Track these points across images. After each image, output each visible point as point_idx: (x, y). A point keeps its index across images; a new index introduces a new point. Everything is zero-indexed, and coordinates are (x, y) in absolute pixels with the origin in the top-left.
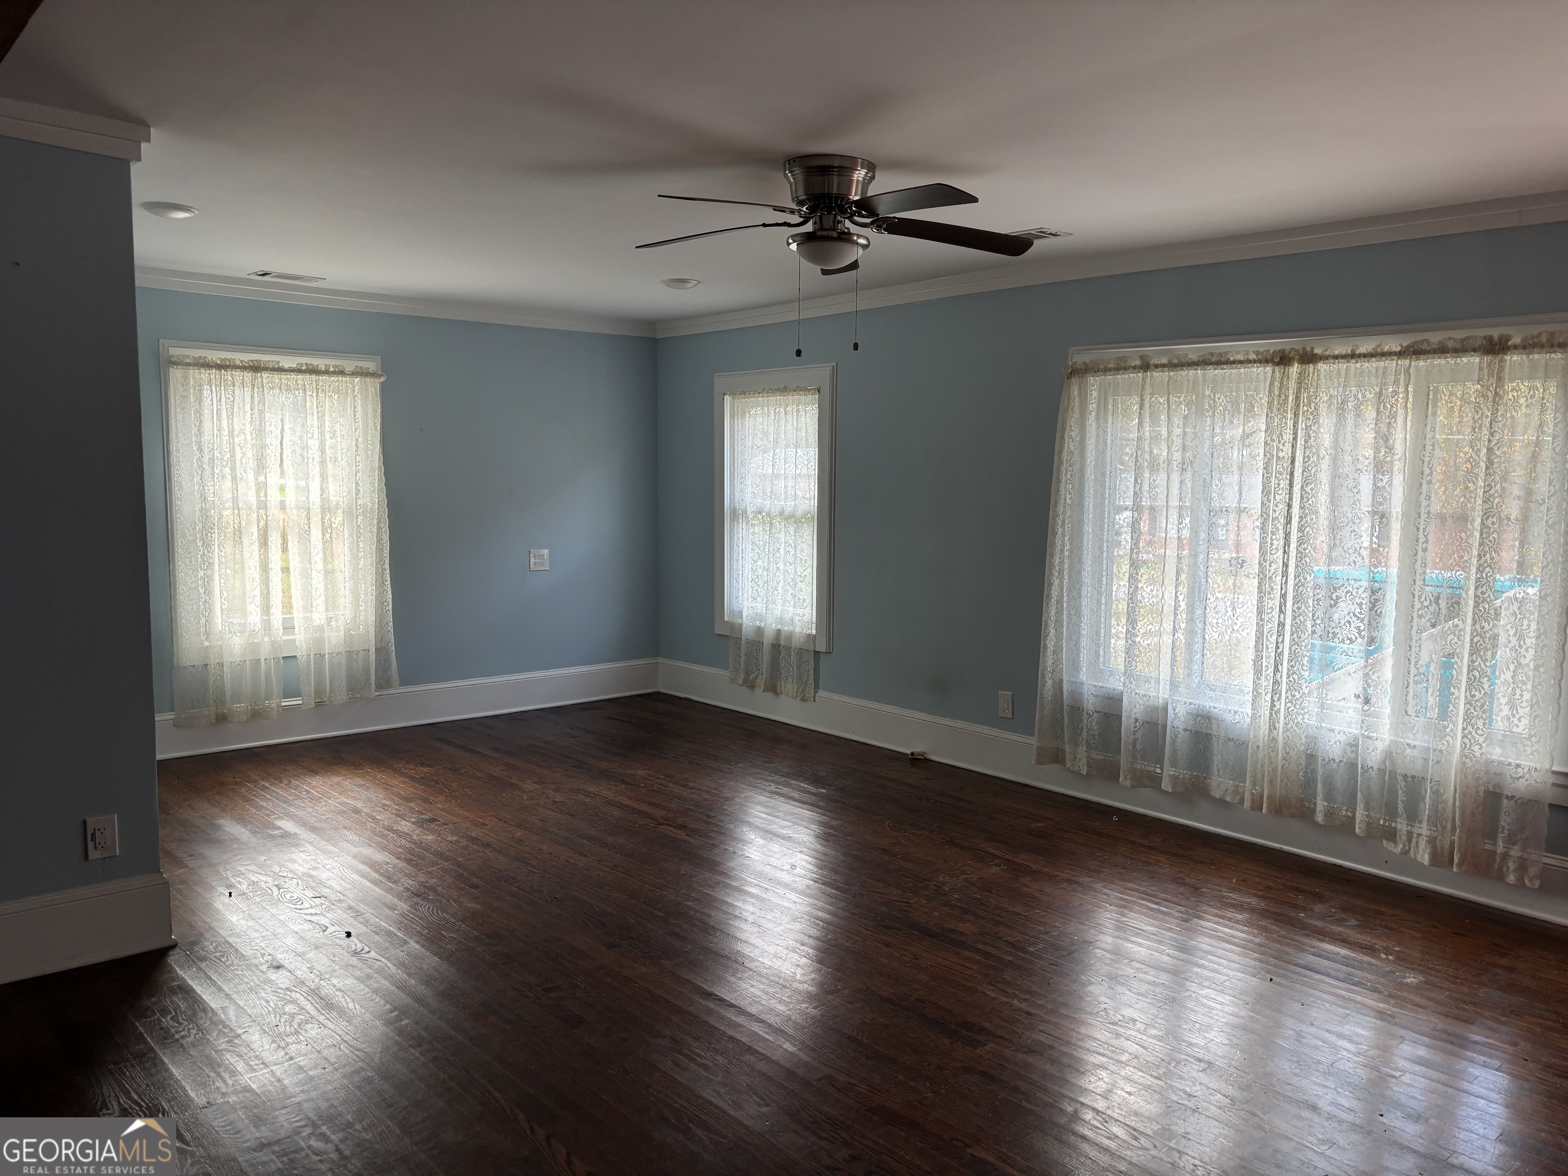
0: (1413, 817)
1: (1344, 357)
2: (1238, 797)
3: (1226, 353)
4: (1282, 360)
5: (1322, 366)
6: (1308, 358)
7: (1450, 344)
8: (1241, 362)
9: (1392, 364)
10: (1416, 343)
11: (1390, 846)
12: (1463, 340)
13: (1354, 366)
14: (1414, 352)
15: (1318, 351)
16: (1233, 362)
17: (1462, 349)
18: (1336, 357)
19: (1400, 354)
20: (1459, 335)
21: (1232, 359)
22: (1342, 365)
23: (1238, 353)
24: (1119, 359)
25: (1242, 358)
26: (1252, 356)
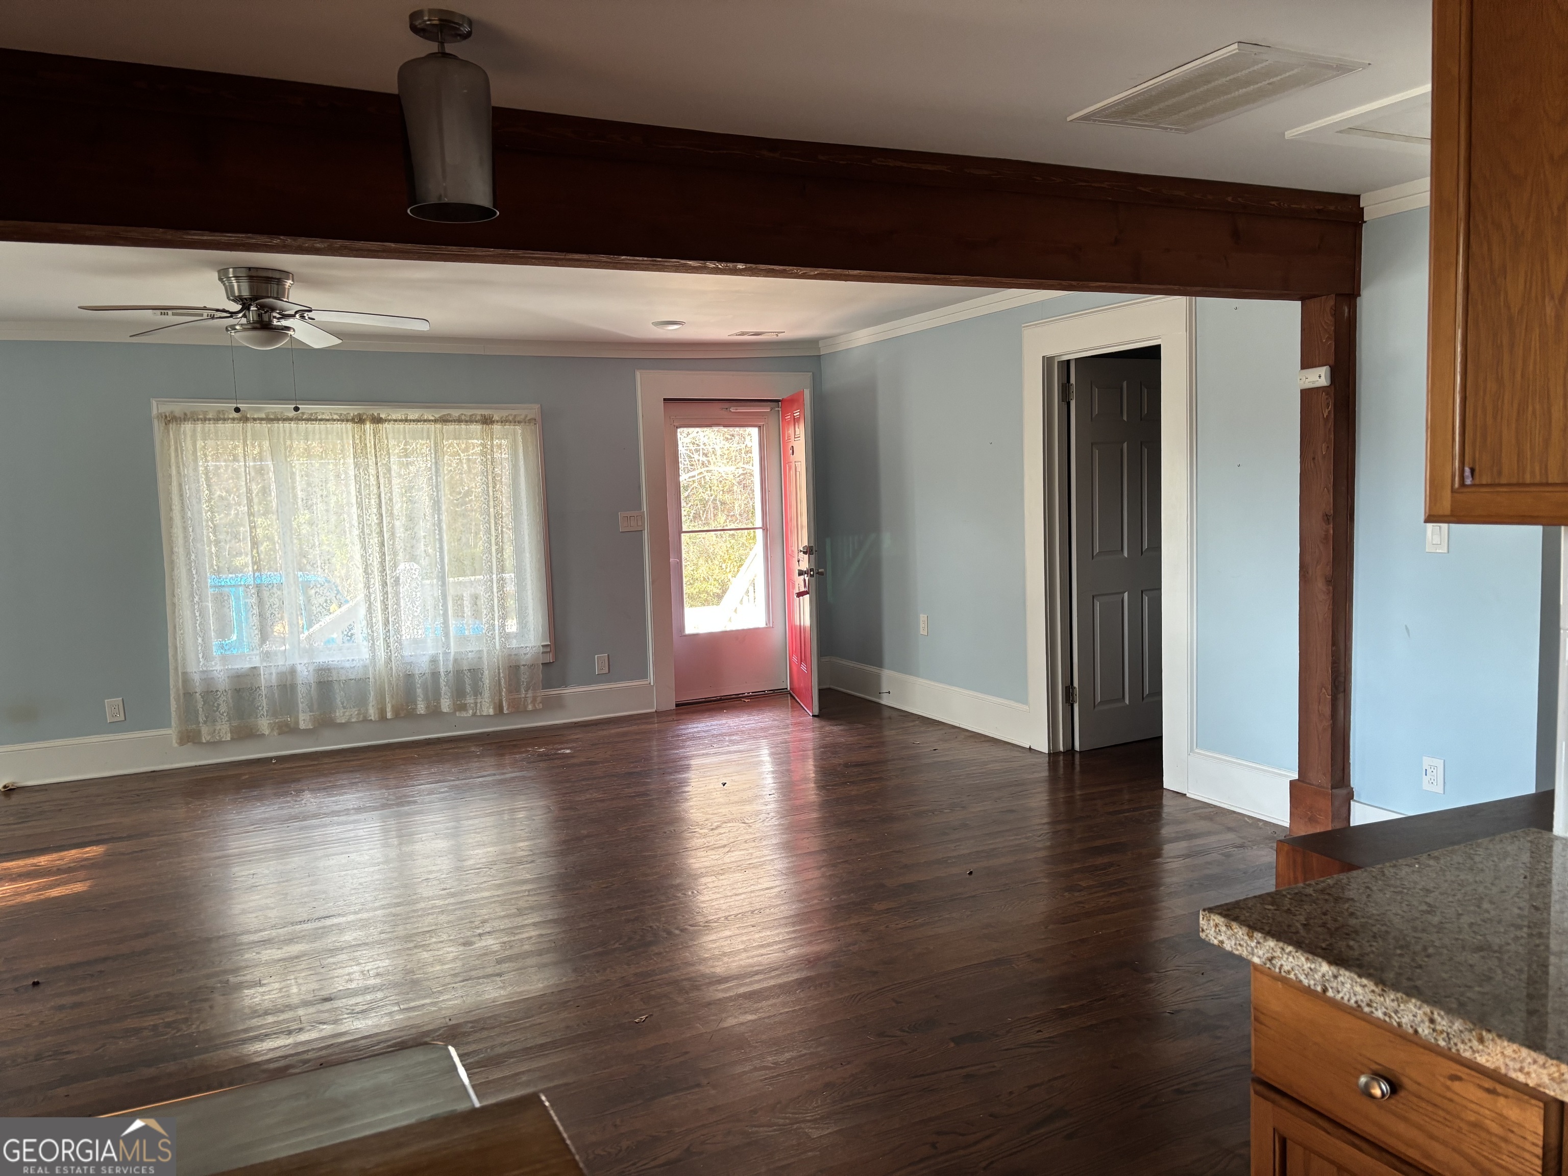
0: (477, 692)
1: (401, 421)
2: (361, 716)
3: (316, 413)
4: (360, 420)
5: (386, 425)
6: (377, 420)
7: (463, 417)
8: (328, 420)
9: (432, 427)
10: (444, 415)
11: (464, 714)
12: (471, 416)
13: (408, 426)
14: (444, 420)
15: (383, 416)
16: (321, 420)
17: (470, 421)
18: (395, 421)
19: (436, 421)
20: (469, 412)
21: (319, 417)
22: (401, 426)
23: (323, 413)
24: (219, 412)
25: (328, 418)
26: (335, 417)
